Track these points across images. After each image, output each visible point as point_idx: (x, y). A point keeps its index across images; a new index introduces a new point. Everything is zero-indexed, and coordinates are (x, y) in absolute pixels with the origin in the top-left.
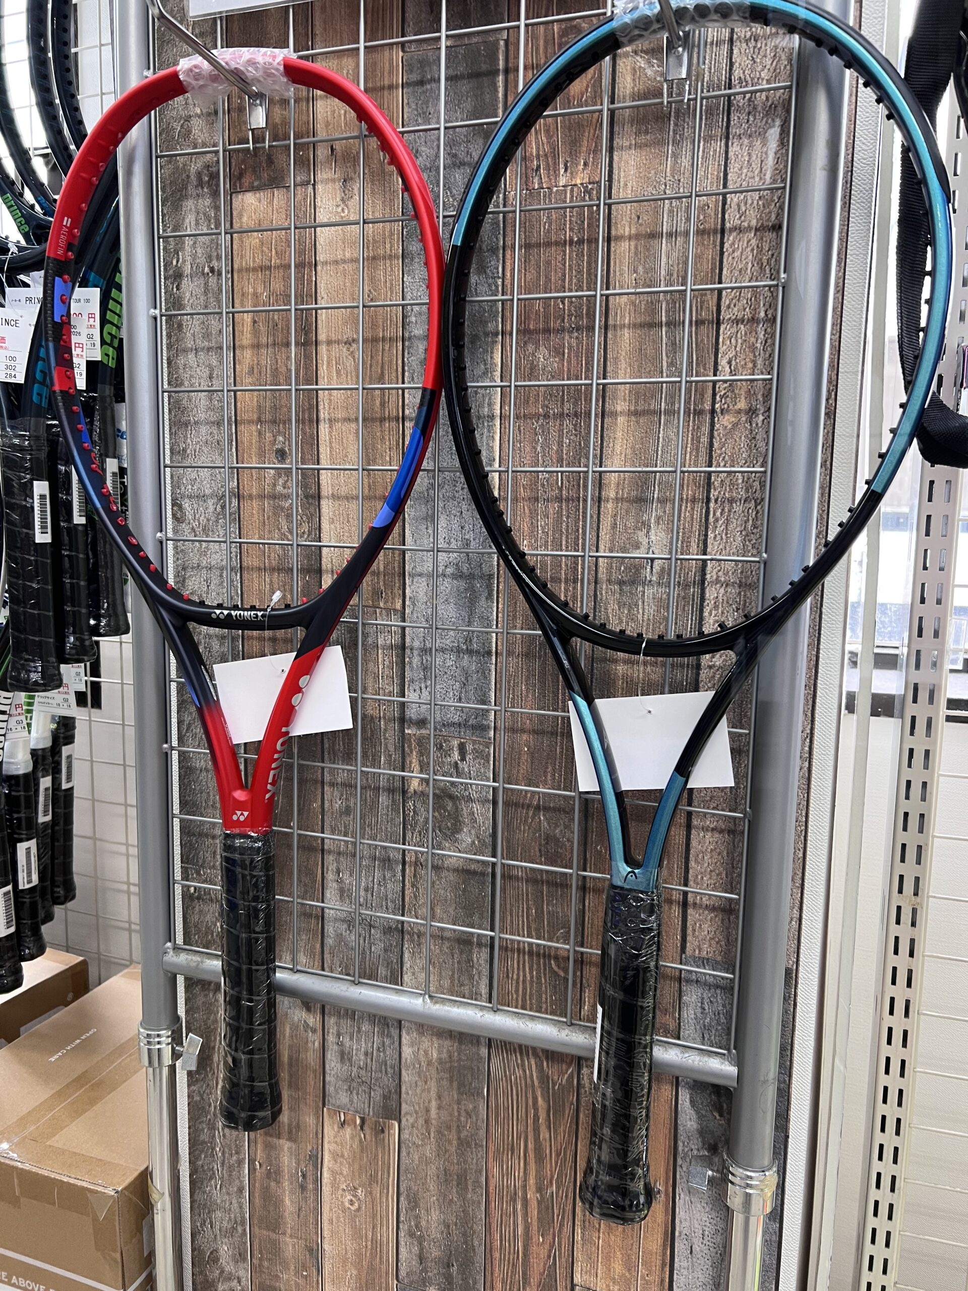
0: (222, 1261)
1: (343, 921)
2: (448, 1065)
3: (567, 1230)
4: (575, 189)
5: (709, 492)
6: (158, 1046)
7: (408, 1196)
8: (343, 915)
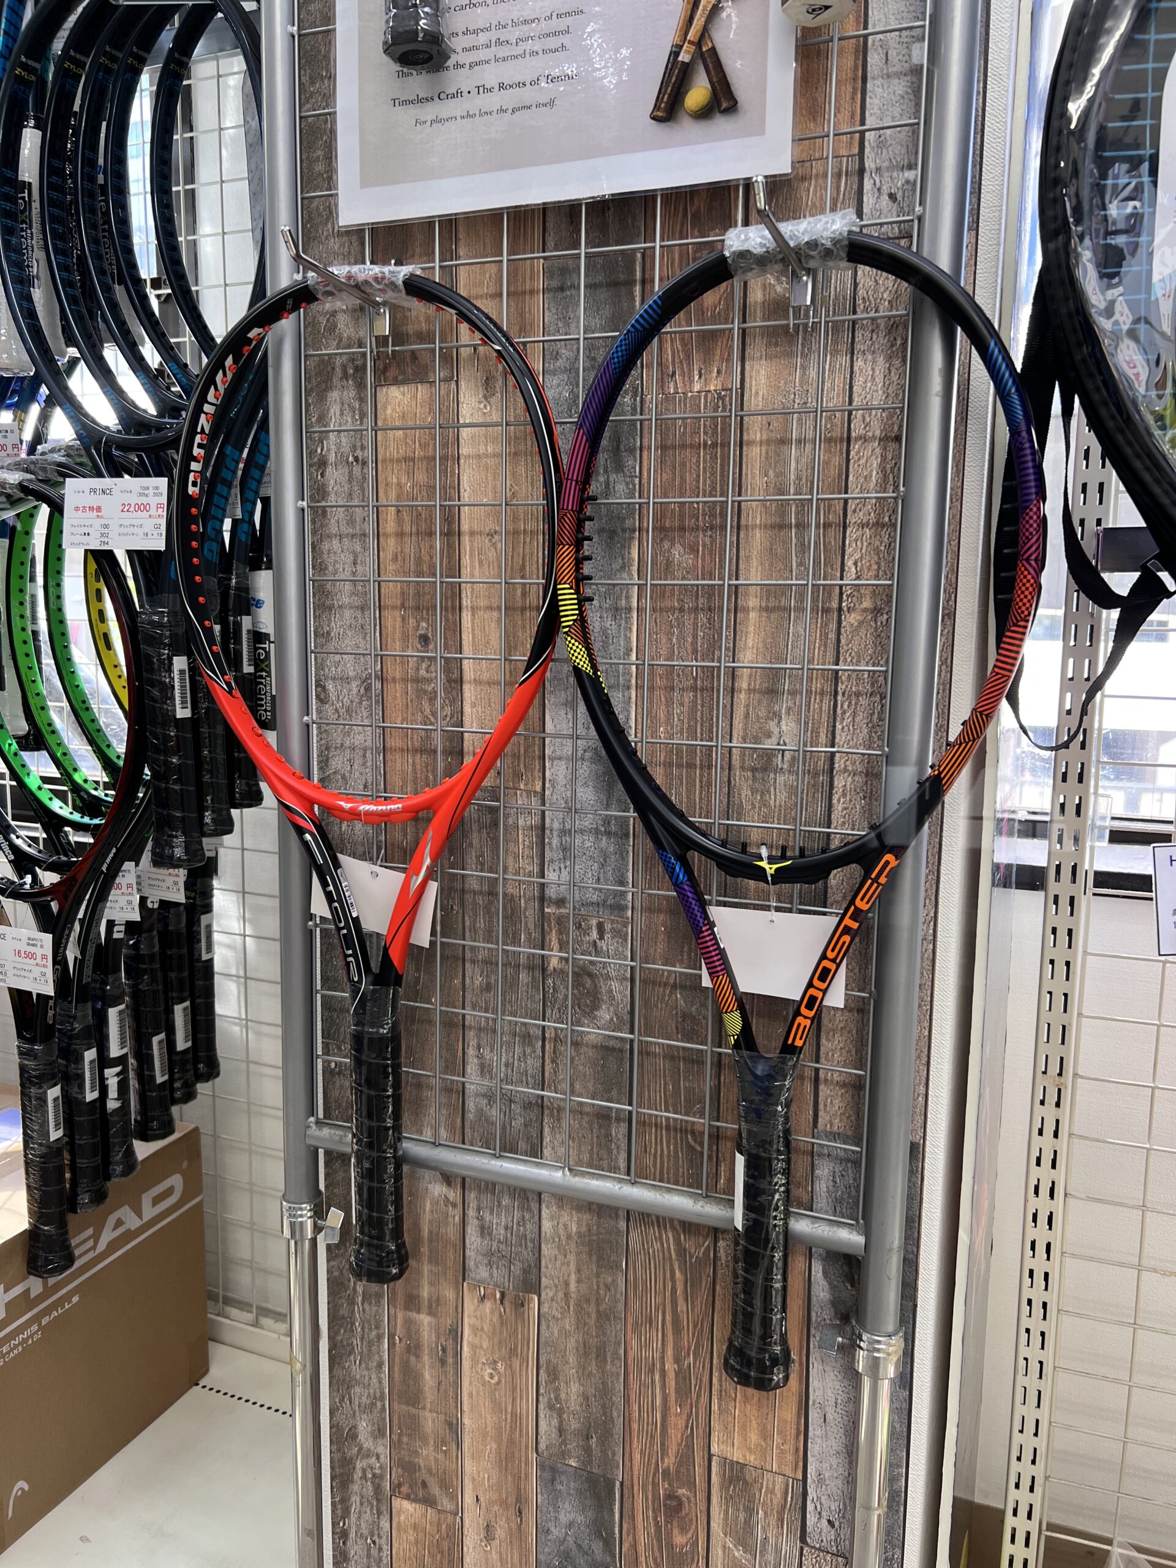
0: (362, 1437)
1: (484, 1096)
2: (587, 1239)
3: (704, 1400)
4: (709, 395)
5: (836, 685)
6: (300, 1219)
7: (548, 1368)
8: (482, 1090)
